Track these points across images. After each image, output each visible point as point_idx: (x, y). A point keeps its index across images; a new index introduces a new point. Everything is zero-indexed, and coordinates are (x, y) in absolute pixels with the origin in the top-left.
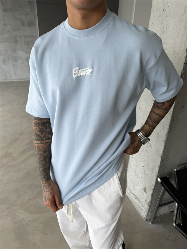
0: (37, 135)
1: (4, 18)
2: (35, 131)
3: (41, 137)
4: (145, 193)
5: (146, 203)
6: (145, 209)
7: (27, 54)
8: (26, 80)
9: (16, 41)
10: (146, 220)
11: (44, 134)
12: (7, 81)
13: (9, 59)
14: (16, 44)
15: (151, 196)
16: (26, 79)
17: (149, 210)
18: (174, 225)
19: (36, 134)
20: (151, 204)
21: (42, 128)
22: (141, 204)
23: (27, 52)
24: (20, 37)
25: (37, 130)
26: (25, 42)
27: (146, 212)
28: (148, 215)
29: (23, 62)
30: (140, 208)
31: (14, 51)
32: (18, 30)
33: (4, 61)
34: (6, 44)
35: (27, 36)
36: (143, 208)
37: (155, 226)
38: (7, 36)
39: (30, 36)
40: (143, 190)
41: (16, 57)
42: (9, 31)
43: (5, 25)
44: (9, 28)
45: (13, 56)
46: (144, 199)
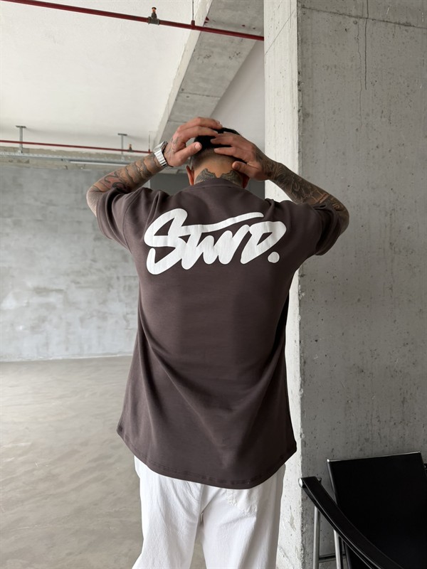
1: (93, 250)
4: (292, 531)
5: (296, 555)
7: (126, 307)
8: (118, 355)
9: (110, 286)
12: (81, 358)
13: (92, 316)
14: (109, 291)
16: (120, 352)
22: (292, 565)
23: (126, 304)
24: (118, 278)
26: (125, 286)
29: (117, 322)
31: (104, 302)
32: (115, 267)
33: (82, 320)
34: (91, 290)
35: (130, 277)
38: (94, 278)
39: (135, 278)
41: (105, 313)
42: (99, 270)
43: (94, 261)
44: (99, 265)
45: (99, 312)
46: (294, 547)
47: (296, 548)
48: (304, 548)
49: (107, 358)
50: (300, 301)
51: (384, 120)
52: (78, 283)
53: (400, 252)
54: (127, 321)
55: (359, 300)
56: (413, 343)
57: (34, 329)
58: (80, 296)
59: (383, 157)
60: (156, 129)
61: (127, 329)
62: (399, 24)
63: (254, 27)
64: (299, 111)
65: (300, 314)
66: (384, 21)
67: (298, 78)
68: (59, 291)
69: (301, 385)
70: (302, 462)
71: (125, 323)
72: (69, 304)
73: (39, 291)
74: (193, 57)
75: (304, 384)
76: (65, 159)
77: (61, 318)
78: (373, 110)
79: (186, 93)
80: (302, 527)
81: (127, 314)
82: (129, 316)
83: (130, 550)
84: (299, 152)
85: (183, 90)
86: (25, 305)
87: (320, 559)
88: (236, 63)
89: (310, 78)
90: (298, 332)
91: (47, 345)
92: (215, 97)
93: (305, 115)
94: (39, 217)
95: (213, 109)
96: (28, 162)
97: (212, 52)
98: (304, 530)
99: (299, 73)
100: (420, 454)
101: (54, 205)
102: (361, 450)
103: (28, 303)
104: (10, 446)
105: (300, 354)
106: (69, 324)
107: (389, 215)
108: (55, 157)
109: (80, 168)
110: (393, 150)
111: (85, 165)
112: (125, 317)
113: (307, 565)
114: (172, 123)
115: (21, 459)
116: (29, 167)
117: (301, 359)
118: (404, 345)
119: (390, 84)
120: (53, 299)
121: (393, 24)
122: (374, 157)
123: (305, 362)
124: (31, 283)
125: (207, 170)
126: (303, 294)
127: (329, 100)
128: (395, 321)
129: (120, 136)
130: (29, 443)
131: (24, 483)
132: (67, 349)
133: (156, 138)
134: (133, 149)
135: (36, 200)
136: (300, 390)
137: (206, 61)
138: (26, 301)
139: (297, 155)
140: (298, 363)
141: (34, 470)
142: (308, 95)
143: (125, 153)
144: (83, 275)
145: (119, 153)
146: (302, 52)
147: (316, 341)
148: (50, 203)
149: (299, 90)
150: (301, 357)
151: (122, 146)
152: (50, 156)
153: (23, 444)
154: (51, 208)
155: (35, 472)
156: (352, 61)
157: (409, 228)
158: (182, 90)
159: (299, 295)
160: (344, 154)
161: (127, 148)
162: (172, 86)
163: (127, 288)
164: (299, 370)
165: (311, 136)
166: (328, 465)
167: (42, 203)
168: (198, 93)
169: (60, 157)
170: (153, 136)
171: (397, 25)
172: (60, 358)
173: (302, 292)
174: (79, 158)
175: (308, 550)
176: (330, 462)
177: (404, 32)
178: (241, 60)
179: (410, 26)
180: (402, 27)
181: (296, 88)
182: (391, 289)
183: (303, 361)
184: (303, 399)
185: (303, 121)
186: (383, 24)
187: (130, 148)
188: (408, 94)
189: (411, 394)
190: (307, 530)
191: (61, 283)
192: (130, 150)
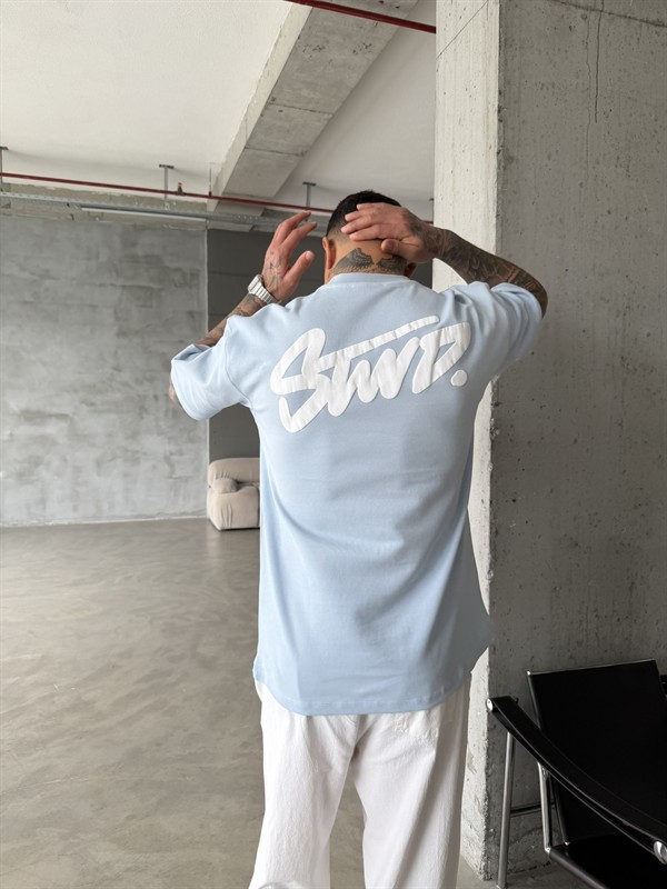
1: (116, 353)
6: (478, 833)
7: (169, 443)
8: (157, 519)
9: (143, 410)
10: (485, 880)
13: (115, 458)
14: (142, 418)
15: (483, 776)
16: (158, 514)
17: (488, 835)
18: (548, 850)
20: (489, 807)
23: (170, 438)
24: (156, 398)
26: (167, 411)
28: (487, 855)
29: (154, 467)
31: (134, 435)
32: (151, 380)
33: (99, 463)
34: (113, 416)
38: (118, 396)
41: (137, 452)
42: (126, 384)
43: (117, 369)
44: (126, 376)
45: (126, 450)
46: (473, 796)
47: (476, 798)
48: (489, 797)
49: (140, 524)
50: (492, 441)
51: (619, 170)
52: (92, 404)
53: (636, 370)
54: (172, 465)
55: (576, 441)
56: (647, 504)
57: (22, 477)
58: (96, 425)
59: (616, 228)
60: (223, 159)
61: (171, 478)
62: (647, 22)
63: (397, 5)
64: (498, 153)
65: (492, 461)
66: (625, 17)
67: (499, 101)
68: (62, 417)
69: (490, 565)
70: (490, 676)
71: (167, 467)
72: (77, 436)
73: (30, 416)
74: (295, 48)
75: (494, 564)
76: (73, 204)
77: (65, 460)
78: (605, 155)
79: (280, 105)
80: (487, 769)
81: (171, 454)
82: (174, 458)
83: (222, 809)
84: (497, 216)
85: (274, 100)
86: (6, 438)
87: (512, 811)
88: (361, 61)
89: (515, 102)
90: (489, 488)
91: (43, 501)
92: (324, 113)
93: (507, 159)
94: (28, 298)
95: (319, 132)
96: (9, 206)
97: (328, 42)
98: (490, 772)
99: (500, 93)
100: (654, 662)
101: (53, 278)
102: (571, 657)
103: (11, 435)
104: (8, 659)
105: (491, 520)
106: (78, 470)
107: (621, 315)
108: (57, 199)
109: (94, 218)
110: (631, 218)
111: (102, 213)
112: (167, 459)
113: (492, 820)
114: (250, 152)
115: (31, 679)
116: (10, 215)
117: (491, 528)
118: (636, 507)
119: (631, 115)
120: (51, 429)
121: (638, 23)
122: (603, 227)
123: (497, 532)
124: (15, 403)
125: (360, 250)
126: (497, 432)
127: (542, 137)
128: (624, 472)
129: (163, 169)
130: (39, 655)
131: (41, 715)
132: (75, 509)
133: (221, 173)
134: (184, 190)
135: (23, 269)
136: (489, 573)
137: (316, 54)
138: (8, 432)
139: (494, 221)
140: (487, 533)
141: (52, 695)
142: (513, 129)
143: (170, 196)
144: (100, 392)
145: (162, 196)
146: (506, 60)
147: (514, 501)
148: (46, 275)
149: (500, 121)
150: (491, 524)
151: (166, 186)
152: (49, 198)
153: (29, 656)
154: (47, 283)
155: (55, 699)
156: (578, 77)
157: (648, 335)
158: (272, 100)
159: (491, 433)
160: (561, 221)
161: (175, 189)
162: (254, 91)
163: (170, 414)
164: (487, 542)
165: (515, 192)
166: (529, 679)
167: (33, 274)
168: (298, 105)
169: (65, 200)
170: (216, 171)
171: (644, 24)
172: (66, 522)
173: (496, 428)
174: (95, 203)
175: (494, 800)
176: (532, 676)
177: (654, 34)
178: (372, 57)
179: (663, 26)
180: (651, 27)
181: (494, 117)
182: (620, 425)
183: (494, 530)
184: (492, 585)
185: (505, 168)
186: (623, 21)
187: (180, 189)
188: (656, 132)
189: (642, 577)
190: (494, 772)
191: (65, 404)
192: (180, 192)
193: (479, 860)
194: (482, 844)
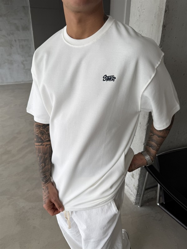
0: (38, 138)
2: (36, 133)
3: (41, 139)
4: (133, 179)
5: (134, 188)
6: (134, 194)
8: (22, 83)
9: (11, 46)
10: (135, 204)
11: (44, 136)
14: (12, 48)
15: (138, 181)
17: (137, 195)
18: (158, 204)
19: (37, 136)
20: (138, 189)
21: (43, 130)
22: (131, 190)
23: (22, 56)
24: (15, 41)
25: (38, 132)
26: (20, 46)
27: (135, 197)
28: (136, 199)
30: (130, 193)
31: (10, 55)
32: (13, 34)
35: (22, 40)
36: (132, 193)
37: (143, 208)
39: (25, 40)
40: (131, 176)
41: (12, 61)
46: (133, 184)
47: (134, 185)
49: (17, 85)
54: (24, 65)
61: (24, 69)
71: (22, 66)
81: (23, 61)
82: (25, 62)
112: (22, 63)
113: (139, 191)
166: (157, 157)
175: (140, 186)
184: (148, 128)
190: (141, 180)
193: (134, 200)
194: (135, 196)
